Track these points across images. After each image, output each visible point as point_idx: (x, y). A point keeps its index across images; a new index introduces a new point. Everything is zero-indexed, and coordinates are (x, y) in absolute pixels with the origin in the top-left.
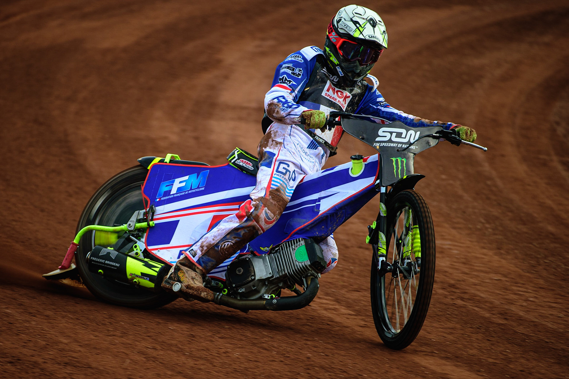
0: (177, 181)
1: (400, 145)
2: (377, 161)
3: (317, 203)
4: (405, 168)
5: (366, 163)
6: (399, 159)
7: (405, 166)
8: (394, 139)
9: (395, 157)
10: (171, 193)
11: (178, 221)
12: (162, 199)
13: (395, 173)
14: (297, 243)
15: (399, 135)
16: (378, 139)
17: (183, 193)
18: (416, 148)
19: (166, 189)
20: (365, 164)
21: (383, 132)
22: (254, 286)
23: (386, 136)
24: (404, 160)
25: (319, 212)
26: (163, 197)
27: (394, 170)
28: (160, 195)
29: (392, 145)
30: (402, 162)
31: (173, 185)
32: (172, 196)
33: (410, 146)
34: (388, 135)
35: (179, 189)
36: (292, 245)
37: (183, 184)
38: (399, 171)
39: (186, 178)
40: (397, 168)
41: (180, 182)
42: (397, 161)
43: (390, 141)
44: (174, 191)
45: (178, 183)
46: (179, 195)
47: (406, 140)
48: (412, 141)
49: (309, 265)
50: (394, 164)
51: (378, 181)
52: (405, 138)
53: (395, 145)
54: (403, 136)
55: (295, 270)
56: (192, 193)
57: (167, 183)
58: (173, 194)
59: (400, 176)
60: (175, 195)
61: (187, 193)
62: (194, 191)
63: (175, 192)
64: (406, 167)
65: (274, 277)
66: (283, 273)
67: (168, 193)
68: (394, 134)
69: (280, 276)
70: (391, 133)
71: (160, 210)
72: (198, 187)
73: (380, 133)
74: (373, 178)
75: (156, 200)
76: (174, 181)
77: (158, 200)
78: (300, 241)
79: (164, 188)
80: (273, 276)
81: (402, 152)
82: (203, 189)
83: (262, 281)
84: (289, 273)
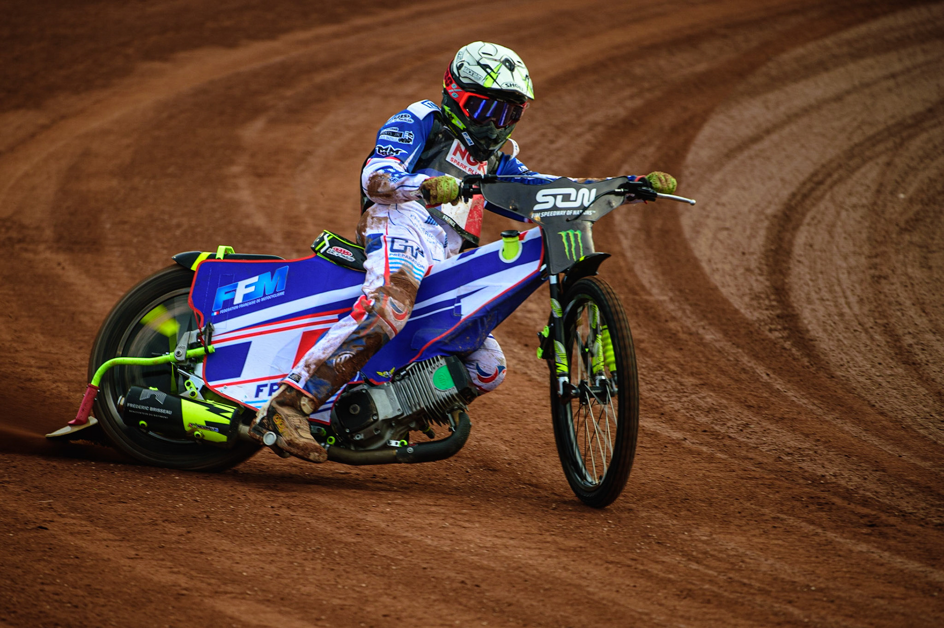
0: (242, 284)
1: (569, 213)
2: (539, 238)
3: (456, 305)
4: (581, 245)
5: (523, 241)
6: (571, 233)
7: (580, 241)
8: (560, 204)
9: (565, 231)
10: (235, 303)
11: (250, 343)
12: (222, 312)
13: (567, 254)
14: (434, 362)
15: (566, 198)
16: (537, 207)
17: (254, 302)
18: (593, 213)
19: (227, 297)
20: (523, 244)
21: (543, 196)
22: (377, 430)
23: (548, 202)
24: (578, 233)
25: (460, 318)
26: (223, 309)
27: (565, 248)
28: (217, 306)
29: (558, 213)
30: (576, 236)
31: (235, 290)
32: (237, 307)
33: (584, 211)
34: (551, 200)
35: (246, 297)
36: (427, 367)
37: (252, 289)
38: (573, 250)
39: (255, 279)
40: (570, 246)
41: (247, 287)
42: (568, 236)
43: (555, 208)
44: (238, 300)
45: (243, 289)
46: (246, 305)
47: (577, 204)
48: (586, 204)
49: (456, 394)
50: (564, 240)
51: (544, 267)
52: (575, 201)
53: (562, 213)
54: (573, 198)
55: (437, 402)
56: (267, 301)
57: (226, 288)
58: (238, 305)
59: (575, 257)
60: (242, 306)
61: (258, 301)
62: (269, 297)
63: (241, 301)
64: (582, 242)
65: (405, 415)
66: (418, 408)
67: (229, 303)
68: (559, 198)
69: (414, 413)
70: (555, 196)
71: (220, 327)
72: (275, 292)
73: (539, 197)
74: (537, 263)
75: (212, 314)
76: (236, 286)
77: (215, 314)
78: (438, 360)
79: (222, 296)
80: (402, 414)
81: (574, 222)
82: (283, 293)
83: (388, 422)
84: (427, 407)
